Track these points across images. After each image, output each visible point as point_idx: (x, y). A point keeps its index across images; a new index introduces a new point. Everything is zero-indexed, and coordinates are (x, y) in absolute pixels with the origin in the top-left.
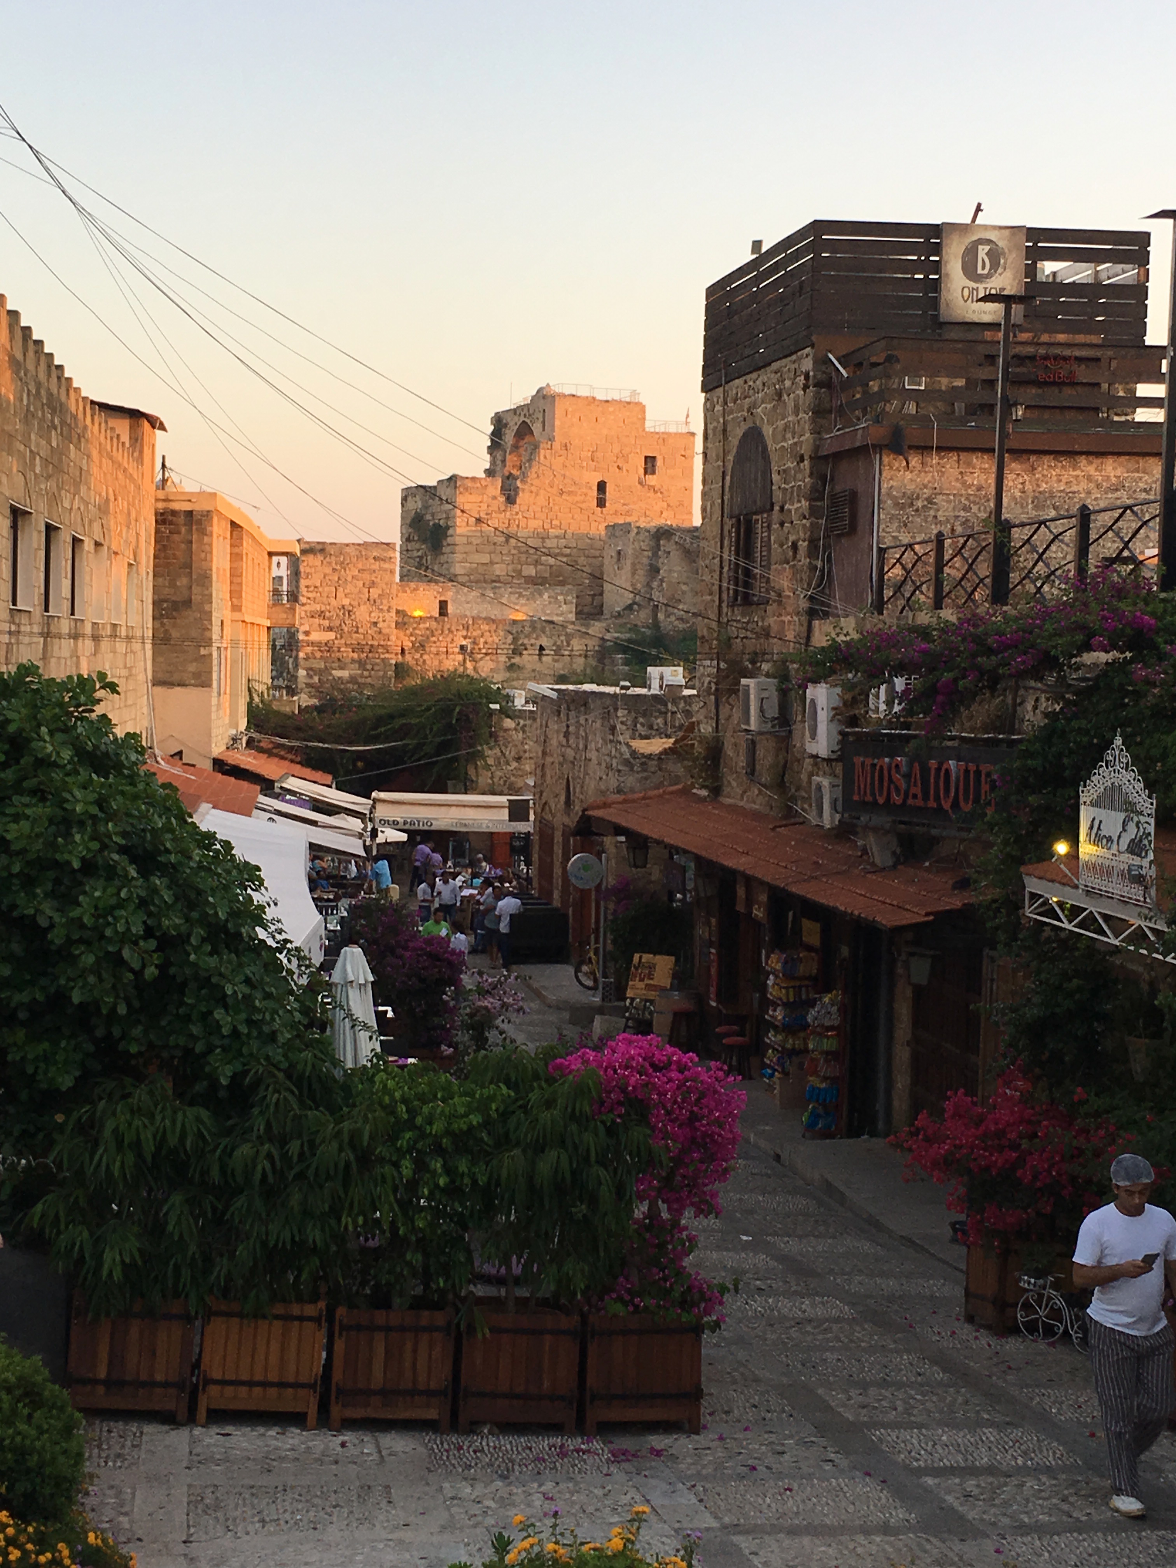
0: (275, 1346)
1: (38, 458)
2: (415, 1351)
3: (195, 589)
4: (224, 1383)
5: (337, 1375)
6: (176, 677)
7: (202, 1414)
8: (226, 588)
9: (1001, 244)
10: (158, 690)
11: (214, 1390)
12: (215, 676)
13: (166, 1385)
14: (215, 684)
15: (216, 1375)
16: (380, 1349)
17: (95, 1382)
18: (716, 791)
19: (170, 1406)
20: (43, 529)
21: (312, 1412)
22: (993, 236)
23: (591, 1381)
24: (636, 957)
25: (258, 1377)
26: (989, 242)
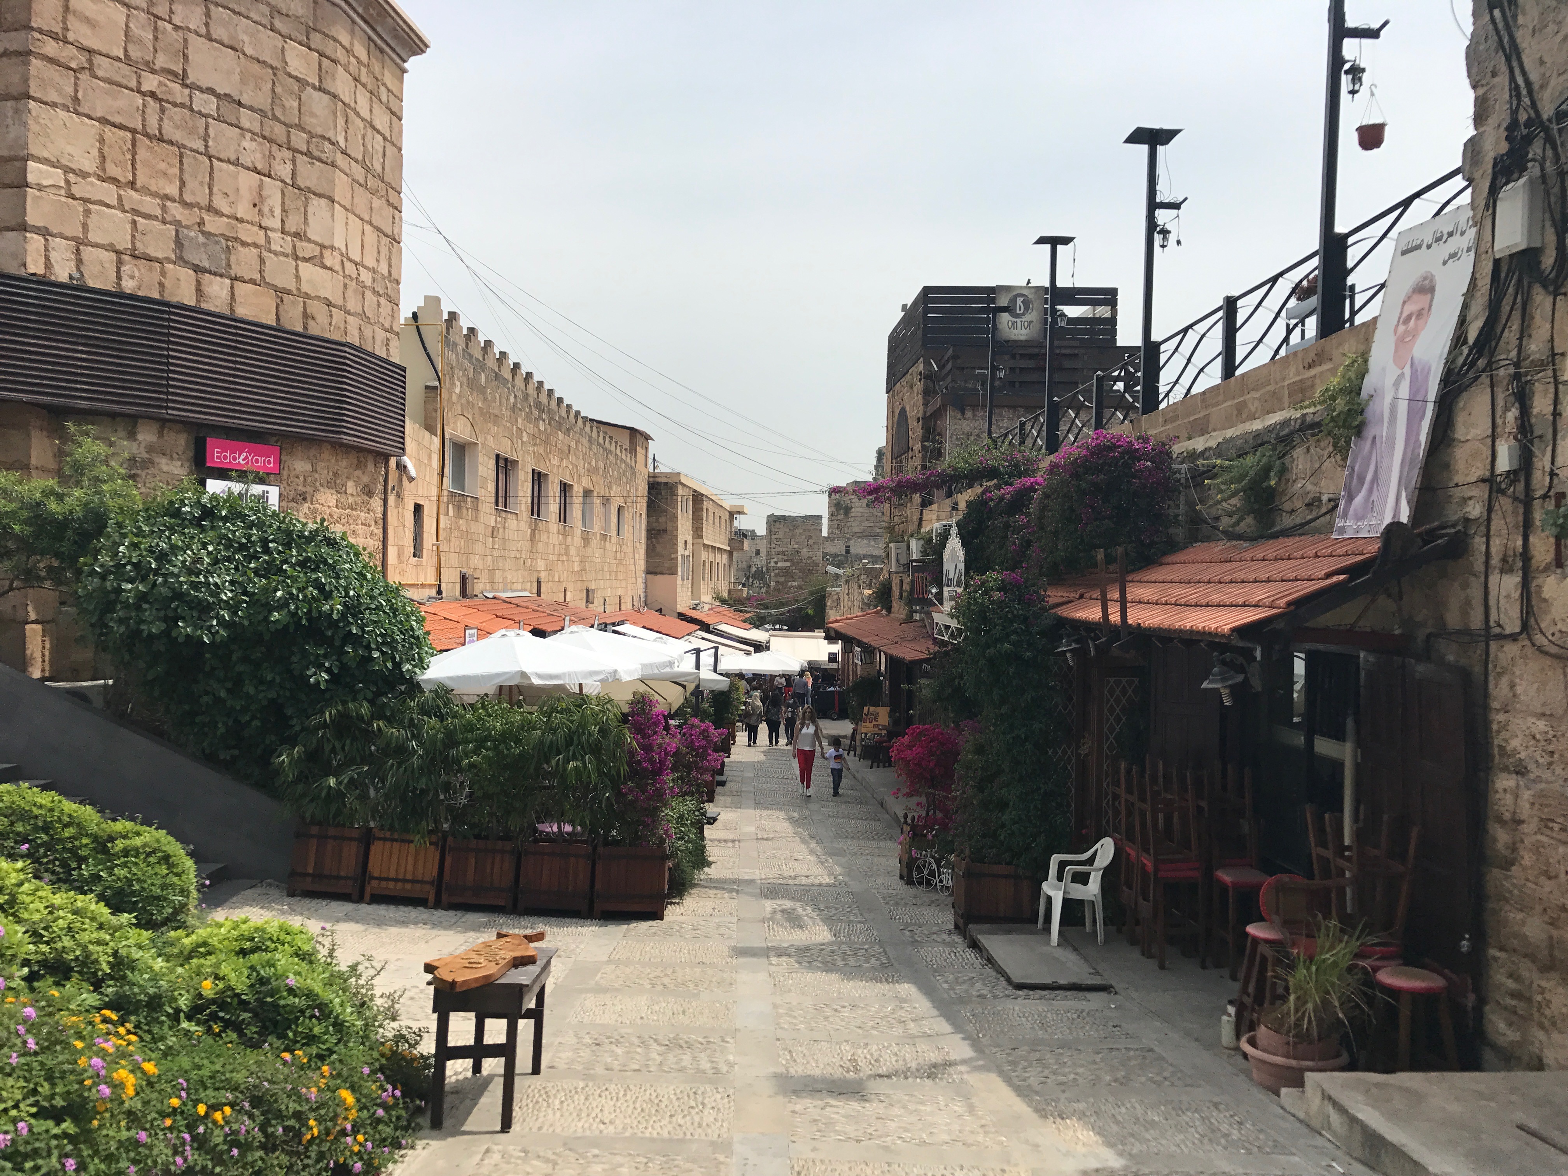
0: (411, 861)
1: (524, 434)
2: (493, 863)
3: (669, 524)
4: (379, 879)
5: (447, 877)
6: (658, 570)
7: (367, 896)
8: (689, 524)
9: (1030, 297)
10: (649, 576)
11: (374, 883)
12: (679, 569)
13: (346, 878)
14: (679, 573)
15: (376, 875)
16: (473, 861)
17: (306, 875)
18: (889, 610)
19: (349, 891)
20: (530, 471)
21: (431, 898)
22: (1025, 292)
23: (598, 886)
24: (866, 709)
25: (401, 877)
26: (1022, 295)
